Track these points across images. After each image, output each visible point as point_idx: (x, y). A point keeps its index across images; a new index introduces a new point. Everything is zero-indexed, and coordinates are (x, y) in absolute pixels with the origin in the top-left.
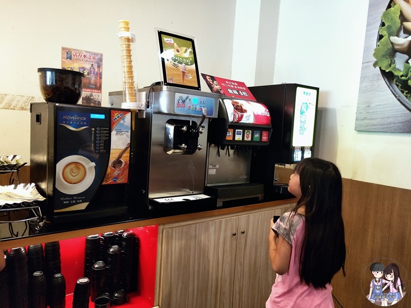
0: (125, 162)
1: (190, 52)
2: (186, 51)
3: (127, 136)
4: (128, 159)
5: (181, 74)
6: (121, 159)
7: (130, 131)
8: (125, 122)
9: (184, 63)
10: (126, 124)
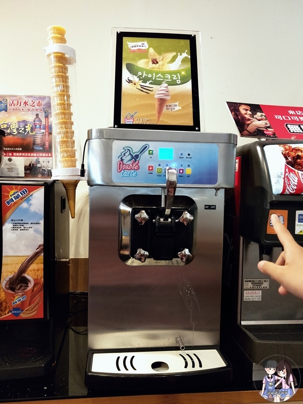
0: (35, 280)
1: (184, 61)
2: (173, 60)
3: (36, 231)
4: (41, 274)
5: (156, 103)
6: (26, 275)
7: (42, 222)
8: (31, 205)
9: (167, 82)
10: (32, 209)
